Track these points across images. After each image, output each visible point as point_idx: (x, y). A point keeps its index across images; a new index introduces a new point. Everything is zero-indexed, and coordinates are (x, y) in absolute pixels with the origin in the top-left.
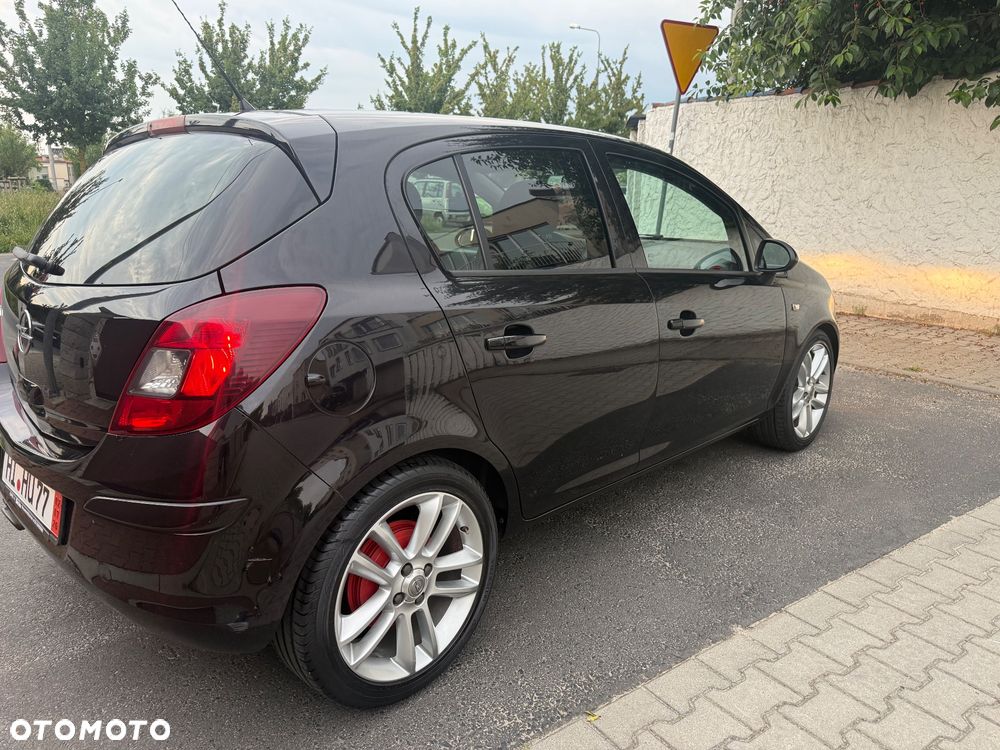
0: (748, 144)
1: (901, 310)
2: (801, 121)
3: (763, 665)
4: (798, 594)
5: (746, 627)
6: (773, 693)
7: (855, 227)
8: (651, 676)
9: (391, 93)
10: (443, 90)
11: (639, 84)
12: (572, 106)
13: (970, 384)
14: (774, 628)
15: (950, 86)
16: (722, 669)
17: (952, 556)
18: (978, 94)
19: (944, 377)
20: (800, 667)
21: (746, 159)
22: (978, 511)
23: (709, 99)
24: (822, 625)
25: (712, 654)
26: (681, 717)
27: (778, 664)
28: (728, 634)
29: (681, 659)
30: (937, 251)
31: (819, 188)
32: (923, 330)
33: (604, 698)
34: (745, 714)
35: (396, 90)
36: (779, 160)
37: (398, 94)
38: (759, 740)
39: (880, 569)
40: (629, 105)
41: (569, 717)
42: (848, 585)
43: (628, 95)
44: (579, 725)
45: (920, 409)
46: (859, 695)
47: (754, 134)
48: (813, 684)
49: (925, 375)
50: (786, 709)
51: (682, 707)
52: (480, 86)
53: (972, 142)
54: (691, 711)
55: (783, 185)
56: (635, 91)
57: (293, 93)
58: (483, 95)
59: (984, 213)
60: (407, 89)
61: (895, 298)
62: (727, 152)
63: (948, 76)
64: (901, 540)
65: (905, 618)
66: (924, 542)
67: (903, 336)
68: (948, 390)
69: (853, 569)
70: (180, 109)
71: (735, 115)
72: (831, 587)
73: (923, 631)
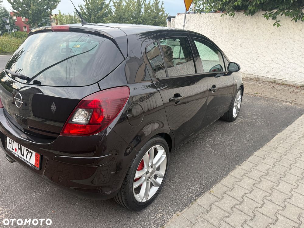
0: (206, 27)
1: (249, 76)
2: (222, 21)
3: (247, 175)
4: (249, 156)
5: (239, 165)
6: (251, 182)
7: (237, 52)
8: (220, 180)
9: (85, 4)
10: (102, 4)
11: (163, 4)
12: (143, 10)
13: (271, 97)
14: (246, 165)
15: (264, 13)
16: (237, 177)
17: (281, 144)
18: (270, 16)
19: (264, 95)
20: (255, 174)
21: (206, 31)
22: (283, 132)
23: (195, 13)
24: (257, 164)
25: (233, 173)
26: (232, 190)
27: (250, 174)
28: (235, 168)
29: (226, 175)
30: (259, 60)
31: (227, 41)
32: (255, 82)
33: (211, 187)
34: (247, 187)
35: (87, 3)
36: (216, 32)
37: (87, 4)
38: (252, 193)
39: (265, 148)
40: (160, 11)
41: (204, 192)
42: (259, 153)
43: (160, 7)
44: (207, 194)
45: (261, 105)
46: (271, 180)
47: (208, 24)
48: (260, 178)
49: (260, 95)
50: (256, 185)
51: (231, 187)
52: (114, 3)
53: (269, 29)
54: (234, 188)
55: (217, 40)
56: (162, 6)
57: (52, 3)
58: (115, 6)
59: (272, 49)
60: (91, 3)
61: (247, 73)
62: (200, 29)
63: (263, 10)
64: (268, 140)
65: (275, 160)
66: (273, 140)
67: (250, 83)
68: (267, 99)
69: (259, 149)
70: (12, 7)
71: (202, 18)
72: (256, 154)
73: (280, 163)
